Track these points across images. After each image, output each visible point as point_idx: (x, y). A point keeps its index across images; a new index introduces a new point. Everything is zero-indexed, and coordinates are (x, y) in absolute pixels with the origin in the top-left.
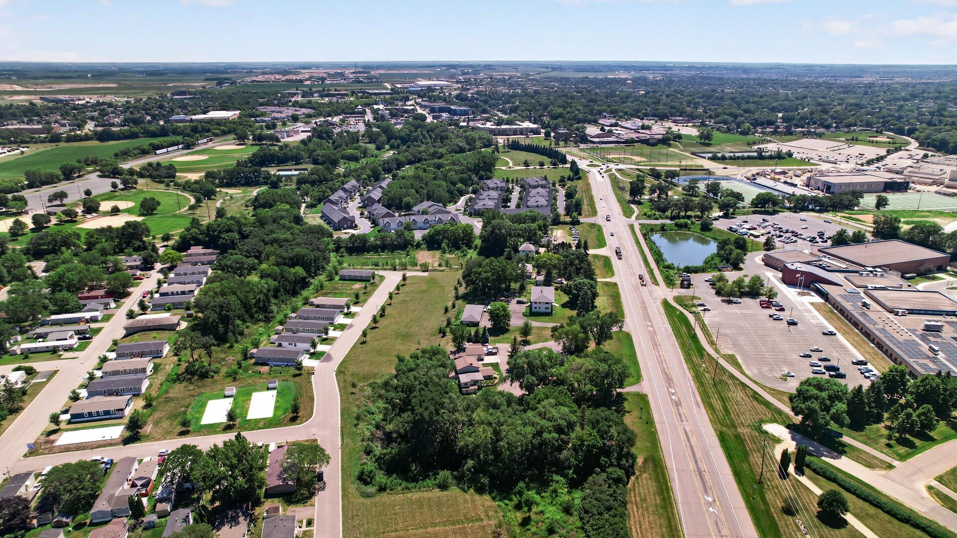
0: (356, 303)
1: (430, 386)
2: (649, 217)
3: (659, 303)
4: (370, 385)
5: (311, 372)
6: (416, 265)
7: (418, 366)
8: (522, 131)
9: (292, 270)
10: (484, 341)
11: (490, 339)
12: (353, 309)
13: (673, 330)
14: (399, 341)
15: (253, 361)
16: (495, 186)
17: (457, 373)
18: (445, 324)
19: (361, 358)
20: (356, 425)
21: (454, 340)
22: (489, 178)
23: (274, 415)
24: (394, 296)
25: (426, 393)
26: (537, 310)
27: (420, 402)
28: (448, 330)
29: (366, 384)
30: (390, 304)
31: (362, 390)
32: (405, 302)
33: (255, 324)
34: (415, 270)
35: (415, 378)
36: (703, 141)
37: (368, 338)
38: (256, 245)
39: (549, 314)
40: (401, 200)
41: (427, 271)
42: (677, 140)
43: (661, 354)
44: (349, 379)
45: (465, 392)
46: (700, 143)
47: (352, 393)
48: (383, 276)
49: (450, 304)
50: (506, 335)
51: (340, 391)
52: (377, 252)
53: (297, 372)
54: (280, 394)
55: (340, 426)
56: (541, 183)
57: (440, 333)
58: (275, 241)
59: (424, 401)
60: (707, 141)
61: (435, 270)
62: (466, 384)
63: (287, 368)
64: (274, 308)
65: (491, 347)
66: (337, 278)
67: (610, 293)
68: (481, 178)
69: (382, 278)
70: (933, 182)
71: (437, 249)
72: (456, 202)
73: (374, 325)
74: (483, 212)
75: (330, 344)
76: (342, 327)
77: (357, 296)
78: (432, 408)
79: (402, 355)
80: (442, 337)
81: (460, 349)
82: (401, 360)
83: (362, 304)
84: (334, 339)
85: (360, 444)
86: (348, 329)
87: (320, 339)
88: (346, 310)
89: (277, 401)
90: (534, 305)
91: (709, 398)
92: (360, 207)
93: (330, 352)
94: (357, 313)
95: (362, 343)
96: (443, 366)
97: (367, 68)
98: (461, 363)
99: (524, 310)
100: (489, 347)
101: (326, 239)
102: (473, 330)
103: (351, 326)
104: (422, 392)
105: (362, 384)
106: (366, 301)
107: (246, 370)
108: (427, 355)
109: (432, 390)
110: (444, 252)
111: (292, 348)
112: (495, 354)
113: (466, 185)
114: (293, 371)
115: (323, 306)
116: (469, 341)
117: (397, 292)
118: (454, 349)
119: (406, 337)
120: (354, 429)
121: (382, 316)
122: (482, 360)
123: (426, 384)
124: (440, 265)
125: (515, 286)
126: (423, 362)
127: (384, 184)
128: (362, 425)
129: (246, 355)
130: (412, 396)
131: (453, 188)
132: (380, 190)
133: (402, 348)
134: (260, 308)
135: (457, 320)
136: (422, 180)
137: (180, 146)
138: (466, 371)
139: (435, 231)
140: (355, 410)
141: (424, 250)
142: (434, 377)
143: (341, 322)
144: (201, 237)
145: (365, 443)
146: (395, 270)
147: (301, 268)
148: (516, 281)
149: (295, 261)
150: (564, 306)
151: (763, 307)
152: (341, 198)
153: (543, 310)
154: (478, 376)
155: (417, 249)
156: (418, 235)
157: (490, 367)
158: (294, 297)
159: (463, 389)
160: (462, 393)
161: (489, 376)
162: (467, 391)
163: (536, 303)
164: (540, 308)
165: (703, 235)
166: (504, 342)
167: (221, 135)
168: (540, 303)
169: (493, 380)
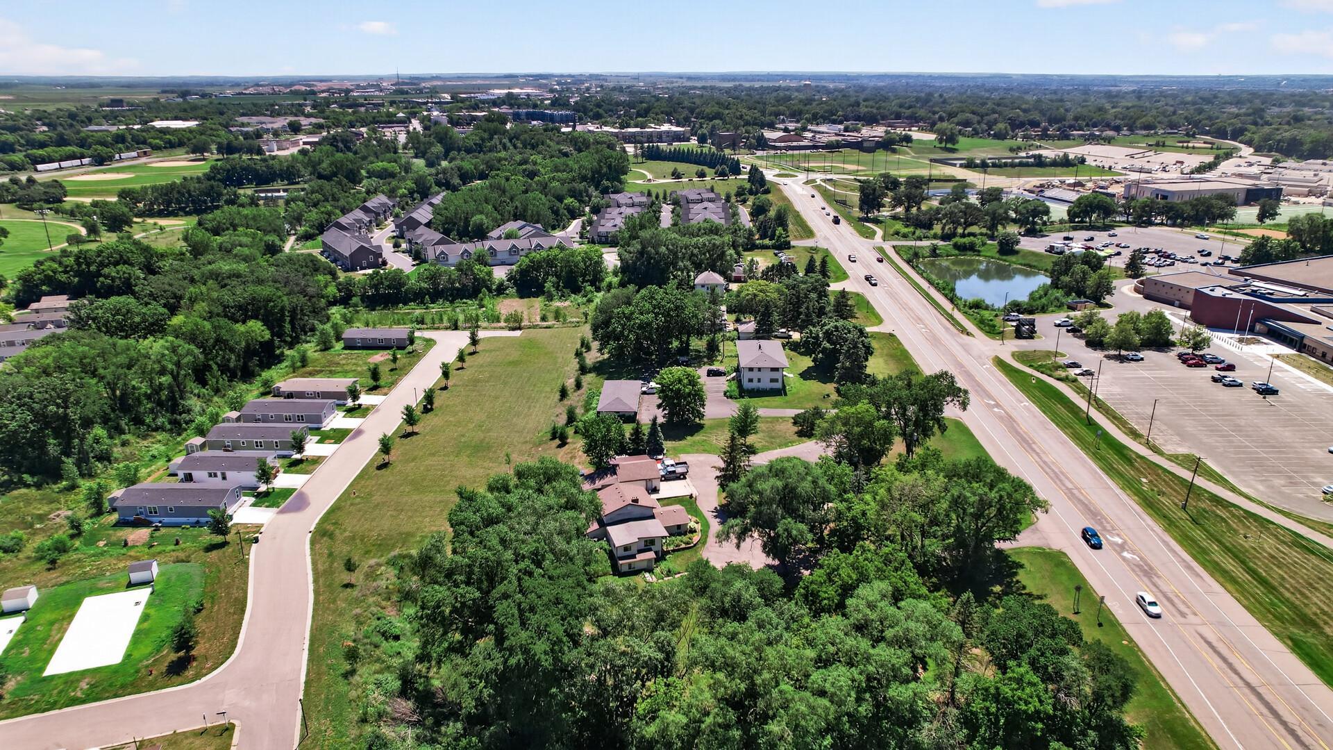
0: (373, 389)
1: (546, 563)
2: (905, 236)
3: (990, 365)
4: (392, 563)
5: (251, 536)
6: (499, 321)
7: (510, 509)
8: (661, 136)
9: (240, 327)
10: (655, 450)
11: (667, 445)
12: (365, 399)
13: (1044, 412)
14: (464, 459)
15: (115, 517)
16: (630, 201)
17: (602, 524)
18: (563, 420)
19: (377, 498)
20: (348, 675)
21: (589, 450)
22: (617, 192)
23: (128, 656)
24: (452, 372)
25: (537, 582)
26: (755, 385)
27: (521, 612)
28: (570, 431)
29: (383, 560)
30: (445, 388)
31: (371, 575)
32: (475, 382)
33: (145, 437)
34: (495, 328)
35: (503, 541)
36: (943, 145)
37: (394, 456)
38: (171, 285)
39: (781, 392)
40: (467, 220)
41: (520, 328)
42: (904, 144)
43: (1046, 460)
44: (343, 550)
45: (625, 569)
46: (941, 148)
47: (347, 586)
48: (431, 340)
49: (570, 383)
50: (697, 437)
51: (315, 581)
52: (422, 302)
53: (219, 539)
54: (158, 599)
55: (303, 678)
56: (705, 196)
57: (554, 438)
58: (215, 276)
59: (532, 609)
60: (949, 146)
61: (535, 327)
62: (626, 548)
63: (196, 531)
64: (194, 403)
65: (672, 462)
66: (339, 346)
67: (885, 352)
68: (605, 191)
69: (430, 343)
70: (1310, 192)
71: (536, 295)
72: (564, 228)
73: (409, 429)
74: (615, 236)
75: (306, 472)
76: (339, 436)
77: (375, 374)
78: (557, 629)
79: (470, 488)
80: (560, 446)
81: (603, 469)
82: (467, 497)
83: (385, 390)
84: (317, 461)
85: (354, 732)
86: (351, 439)
87: (287, 461)
88: (350, 403)
89: (145, 618)
90: (746, 376)
91: (1208, 554)
92: (394, 237)
93: (304, 490)
94: (373, 406)
95: (380, 468)
96: (571, 505)
97: (415, 81)
98: (612, 498)
99: (725, 387)
100: (668, 462)
101: (320, 277)
102: (628, 429)
103: (359, 432)
104: (527, 581)
105: (372, 562)
106: (393, 384)
107: (92, 540)
108: (532, 482)
109: (555, 573)
110: (550, 298)
111: (217, 483)
112: (682, 476)
113: (581, 201)
114: (208, 537)
115: (301, 395)
116: (622, 450)
117: (459, 365)
118: (588, 470)
119: (480, 449)
120: (342, 687)
121: (427, 410)
122: (655, 490)
123: (537, 559)
124: (544, 319)
125: (698, 344)
126: (522, 499)
127: (437, 200)
128: (365, 672)
129: (98, 505)
130: (495, 593)
131: (558, 204)
132: (430, 209)
133: (469, 473)
134: (160, 403)
135: (587, 411)
136: (504, 192)
137: (86, 161)
138: (622, 517)
139: (532, 261)
140: (350, 629)
141: (512, 297)
142: (556, 538)
143: (335, 427)
144: (63, 278)
145: (368, 729)
146: (456, 327)
147: (260, 324)
148: (700, 334)
149: (246, 311)
150: (805, 375)
151: (1190, 366)
152: (359, 221)
153: (766, 384)
154: (655, 528)
155: (498, 295)
156: (500, 274)
157: (678, 507)
158: (245, 382)
159: (621, 562)
160: (617, 572)
161: (679, 527)
162: (630, 565)
163: (751, 369)
164: (759, 380)
165: (1005, 261)
166: (697, 452)
167: (165, 148)
168: (759, 369)
169: (689, 535)
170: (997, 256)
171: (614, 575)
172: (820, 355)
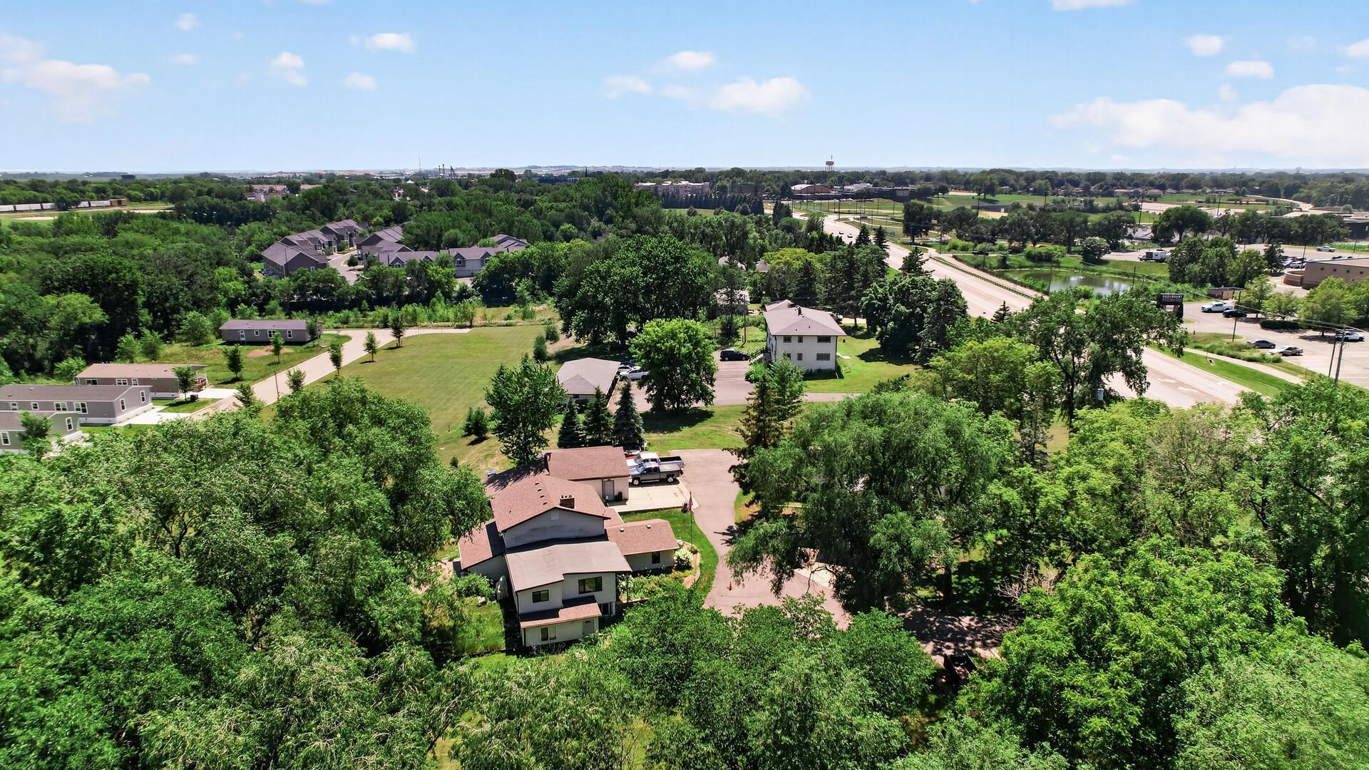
2: (965, 250)
10: (626, 441)
11: (651, 438)
17: (499, 549)
26: (793, 363)
34: (437, 327)
36: (982, 196)
39: (834, 374)
40: (439, 235)
41: (470, 327)
42: (941, 195)
45: (534, 639)
46: (980, 199)
48: (344, 337)
52: (359, 310)
57: (468, 432)
62: (539, 594)
65: (654, 459)
66: (217, 341)
71: (507, 304)
77: (235, 362)
80: (472, 444)
81: (527, 467)
90: (780, 349)
100: (648, 456)
110: (524, 304)
112: (669, 479)
117: (369, 358)
122: (620, 499)
124: (507, 319)
138: (540, 535)
141: (476, 306)
150: (868, 357)
152: (314, 240)
153: (811, 362)
154: (604, 558)
157: (657, 526)
159: (523, 625)
160: (516, 645)
161: (656, 557)
162: (544, 630)
163: (787, 339)
164: (800, 357)
165: (1093, 271)
166: (701, 446)
167: (145, 200)
168: (800, 339)
169: (675, 573)
170: (1082, 266)
171: (508, 652)
172: (891, 324)
